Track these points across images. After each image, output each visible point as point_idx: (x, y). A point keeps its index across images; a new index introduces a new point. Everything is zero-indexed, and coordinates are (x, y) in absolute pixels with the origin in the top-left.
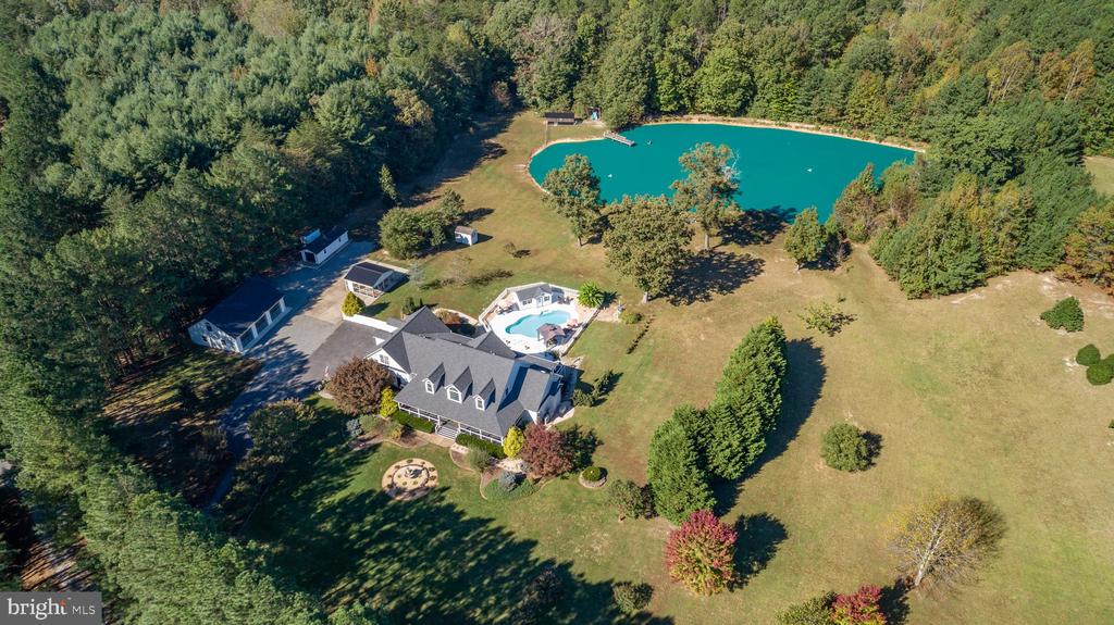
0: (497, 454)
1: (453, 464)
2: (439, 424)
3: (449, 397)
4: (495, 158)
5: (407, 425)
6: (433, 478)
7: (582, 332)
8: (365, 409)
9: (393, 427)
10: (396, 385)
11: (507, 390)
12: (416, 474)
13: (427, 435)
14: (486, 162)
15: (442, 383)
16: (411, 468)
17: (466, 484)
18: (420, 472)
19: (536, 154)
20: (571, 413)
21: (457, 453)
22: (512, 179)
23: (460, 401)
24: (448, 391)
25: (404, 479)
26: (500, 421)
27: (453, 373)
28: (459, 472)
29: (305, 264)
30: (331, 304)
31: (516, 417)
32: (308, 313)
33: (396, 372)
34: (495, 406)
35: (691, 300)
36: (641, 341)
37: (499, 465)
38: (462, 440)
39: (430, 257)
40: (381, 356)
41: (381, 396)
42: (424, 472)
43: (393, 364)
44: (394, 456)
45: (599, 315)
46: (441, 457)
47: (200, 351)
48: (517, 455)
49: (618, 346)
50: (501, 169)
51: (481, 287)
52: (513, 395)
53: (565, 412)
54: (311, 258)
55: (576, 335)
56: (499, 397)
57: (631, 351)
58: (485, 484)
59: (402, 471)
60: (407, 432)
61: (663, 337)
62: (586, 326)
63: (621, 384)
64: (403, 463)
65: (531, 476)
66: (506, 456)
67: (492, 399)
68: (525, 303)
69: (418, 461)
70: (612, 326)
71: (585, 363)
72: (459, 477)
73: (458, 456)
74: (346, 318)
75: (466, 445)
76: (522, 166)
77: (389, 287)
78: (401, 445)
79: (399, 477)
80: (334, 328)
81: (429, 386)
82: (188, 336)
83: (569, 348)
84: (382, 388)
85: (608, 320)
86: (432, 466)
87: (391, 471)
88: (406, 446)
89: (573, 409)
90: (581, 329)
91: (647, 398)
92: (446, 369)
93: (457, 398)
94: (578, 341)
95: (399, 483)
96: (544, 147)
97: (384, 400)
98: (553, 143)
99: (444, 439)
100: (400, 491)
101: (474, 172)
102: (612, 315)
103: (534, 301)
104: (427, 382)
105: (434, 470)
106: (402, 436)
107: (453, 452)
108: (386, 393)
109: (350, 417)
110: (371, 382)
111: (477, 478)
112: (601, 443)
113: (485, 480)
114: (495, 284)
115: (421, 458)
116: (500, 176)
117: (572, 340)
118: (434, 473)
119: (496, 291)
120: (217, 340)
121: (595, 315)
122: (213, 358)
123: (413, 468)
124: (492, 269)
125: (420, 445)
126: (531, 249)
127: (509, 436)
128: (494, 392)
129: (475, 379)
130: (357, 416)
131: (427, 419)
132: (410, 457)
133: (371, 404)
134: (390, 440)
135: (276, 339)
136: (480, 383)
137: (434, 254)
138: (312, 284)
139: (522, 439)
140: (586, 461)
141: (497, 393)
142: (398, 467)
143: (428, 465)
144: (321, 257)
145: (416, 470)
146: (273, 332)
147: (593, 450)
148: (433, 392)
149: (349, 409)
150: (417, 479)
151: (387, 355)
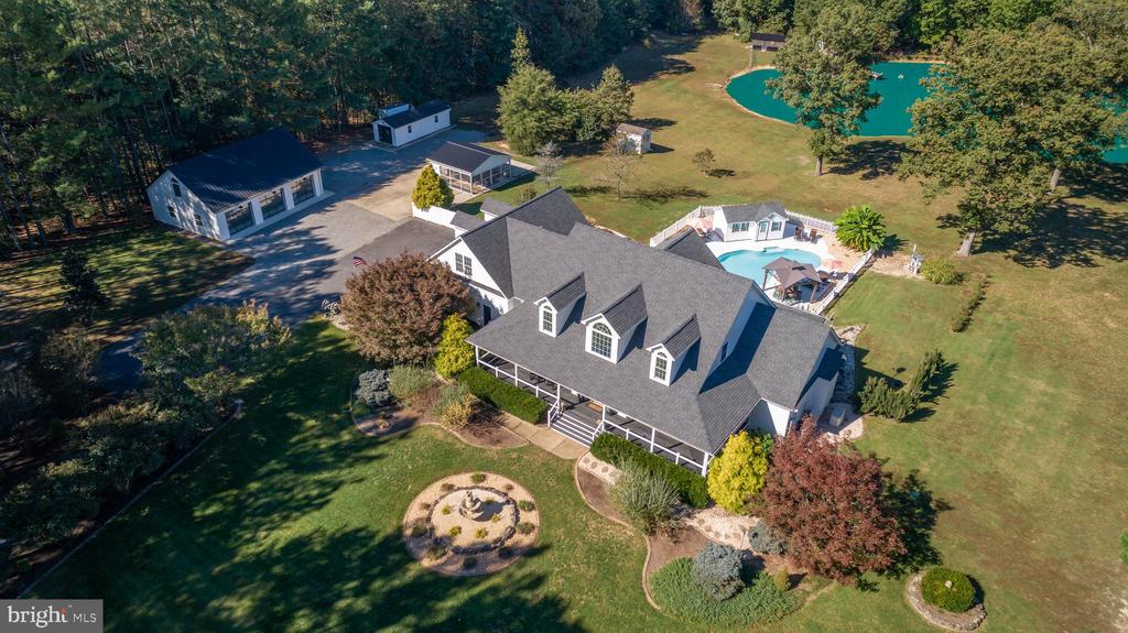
0: (691, 496)
1: (579, 502)
2: (557, 405)
3: (588, 348)
4: (679, 73)
5: (488, 400)
6: (528, 529)
7: (847, 287)
8: (402, 352)
9: (454, 397)
10: (478, 315)
11: (725, 348)
12: (488, 510)
13: (529, 428)
14: (665, 77)
15: (575, 315)
16: (477, 493)
17: (606, 557)
18: (498, 508)
19: (734, 77)
20: (856, 429)
21: (591, 476)
22: (702, 96)
23: (614, 359)
24: (590, 330)
25: (456, 519)
26: (705, 416)
27: (604, 291)
28: (593, 524)
29: (377, 144)
30: (399, 194)
31: (743, 412)
32: (357, 202)
33: (483, 293)
34: (696, 378)
35: (1055, 263)
36: (976, 315)
37: (693, 523)
38: (607, 447)
39: (572, 158)
40: (458, 257)
41: (442, 329)
42: (507, 511)
43: (480, 275)
44: (445, 462)
45: (875, 265)
46: (552, 480)
47: (158, 228)
48: (746, 506)
49: (930, 317)
50: (687, 85)
51: (656, 204)
52: (737, 360)
53: (843, 425)
54: (386, 136)
55: (838, 289)
56: (708, 359)
57: (963, 327)
58: (658, 567)
59: (455, 499)
60: (485, 412)
61: (1022, 313)
62: (854, 279)
63: (958, 385)
64: (464, 479)
65: (778, 568)
66: (711, 503)
67: (688, 361)
68: (735, 229)
69: (497, 481)
70: (907, 284)
71: (867, 338)
72: (591, 536)
73: (593, 485)
74: (418, 213)
75: (615, 461)
76: (717, 87)
77: (499, 185)
78: (466, 440)
79: (447, 511)
80: (393, 227)
81: (548, 316)
82: (147, 202)
83: (827, 310)
84: (447, 313)
85: (897, 273)
86: (529, 498)
87: (431, 494)
88: (476, 443)
89: (860, 420)
90: (846, 280)
91: (1031, 421)
92: (590, 287)
93: (607, 353)
94: (842, 301)
95: (443, 527)
96: (747, 71)
97: (447, 337)
98: (760, 68)
99: (564, 440)
100: (439, 545)
101: (649, 84)
102: (904, 267)
103: (754, 227)
104: (545, 306)
105: (530, 507)
106: (473, 419)
107: (583, 473)
108: (454, 324)
109: (372, 364)
110: (426, 296)
111: (636, 546)
112: (943, 506)
113: (657, 556)
114: (679, 203)
115: (507, 474)
116: (686, 92)
117: (831, 297)
118: (531, 517)
119: (680, 213)
120: (187, 212)
121: (868, 265)
122: (179, 241)
123: (483, 496)
124: (672, 185)
125: (507, 445)
126: (737, 170)
127: (728, 451)
128: (696, 348)
129: (653, 312)
130: (387, 365)
131: (532, 392)
132: (481, 468)
133: (420, 344)
134: (441, 424)
135: (298, 227)
136: (664, 320)
137: (579, 154)
138: (381, 168)
139: (761, 466)
140: (917, 550)
141: (702, 349)
142: (450, 488)
143: (520, 494)
144: (401, 136)
145: (489, 503)
146: (294, 218)
147: (929, 523)
148: (553, 334)
149: (371, 347)
150: (488, 525)
151: (470, 255)
